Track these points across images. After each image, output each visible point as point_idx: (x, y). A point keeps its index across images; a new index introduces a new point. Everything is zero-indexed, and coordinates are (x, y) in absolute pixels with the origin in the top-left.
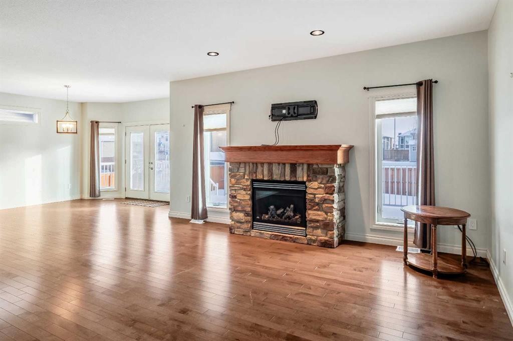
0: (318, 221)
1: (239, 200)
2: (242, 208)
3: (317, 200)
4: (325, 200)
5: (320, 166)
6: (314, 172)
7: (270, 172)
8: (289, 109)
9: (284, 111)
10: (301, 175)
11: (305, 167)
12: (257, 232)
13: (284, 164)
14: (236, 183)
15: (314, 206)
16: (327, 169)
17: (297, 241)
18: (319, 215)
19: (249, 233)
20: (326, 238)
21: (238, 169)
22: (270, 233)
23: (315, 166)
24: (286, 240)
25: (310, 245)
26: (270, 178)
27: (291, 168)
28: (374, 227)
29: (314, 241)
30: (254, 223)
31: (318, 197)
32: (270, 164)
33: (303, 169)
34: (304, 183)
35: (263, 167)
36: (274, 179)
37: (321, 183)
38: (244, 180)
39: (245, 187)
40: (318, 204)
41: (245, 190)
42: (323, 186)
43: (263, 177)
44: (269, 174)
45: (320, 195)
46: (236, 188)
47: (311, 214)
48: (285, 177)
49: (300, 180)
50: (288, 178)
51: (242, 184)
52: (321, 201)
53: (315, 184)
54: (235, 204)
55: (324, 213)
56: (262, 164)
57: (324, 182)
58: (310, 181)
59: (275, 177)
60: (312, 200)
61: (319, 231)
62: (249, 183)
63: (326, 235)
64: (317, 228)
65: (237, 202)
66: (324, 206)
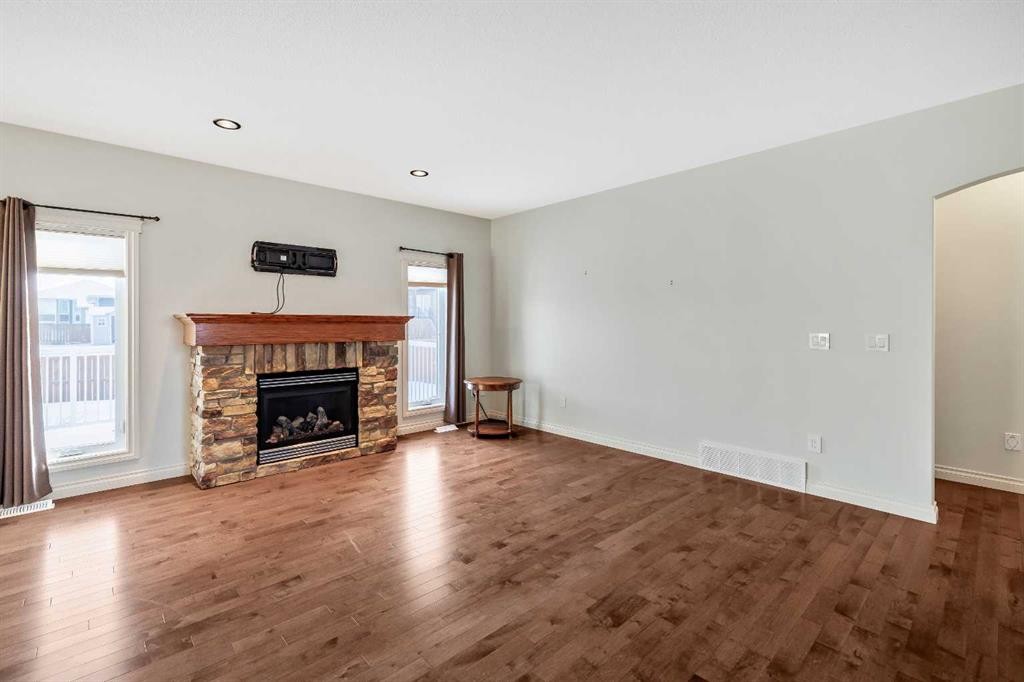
0: (376, 419)
1: (230, 419)
2: (237, 430)
3: (376, 391)
4: (387, 389)
5: (379, 344)
6: (371, 355)
7: (300, 358)
8: (295, 255)
9: (284, 258)
10: (353, 358)
11: (360, 346)
12: (271, 467)
13: (326, 344)
14: (221, 386)
15: (371, 400)
16: (388, 347)
17: (347, 456)
18: (378, 411)
19: (253, 474)
20: (388, 439)
21: (227, 359)
22: (298, 460)
23: (373, 345)
24: (328, 462)
25: (366, 455)
26: (300, 369)
27: (337, 349)
28: (407, 414)
29: (371, 448)
30: (261, 452)
31: (378, 387)
32: (299, 345)
33: (355, 350)
34: (356, 370)
35: (285, 351)
36: (307, 369)
37: (380, 367)
38: (243, 378)
39: (244, 391)
40: (376, 396)
41: (243, 396)
42: (383, 370)
43: (286, 368)
44: (297, 361)
45: (381, 383)
46: (221, 396)
47: (366, 412)
48: (327, 364)
49: (352, 365)
50: (332, 365)
51: (236, 385)
52: (382, 390)
53: (373, 370)
54: (218, 428)
55: (385, 407)
56: (284, 345)
57: (385, 365)
58: (364, 366)
59: (309, 366)
60: (368, 393)
61: (378, 432)
62: (253, 382)
63: (387, 434)
64: (374, 429)
65: (224, 422)
66: (385, 397)
